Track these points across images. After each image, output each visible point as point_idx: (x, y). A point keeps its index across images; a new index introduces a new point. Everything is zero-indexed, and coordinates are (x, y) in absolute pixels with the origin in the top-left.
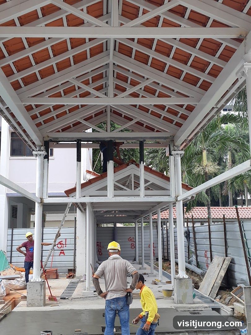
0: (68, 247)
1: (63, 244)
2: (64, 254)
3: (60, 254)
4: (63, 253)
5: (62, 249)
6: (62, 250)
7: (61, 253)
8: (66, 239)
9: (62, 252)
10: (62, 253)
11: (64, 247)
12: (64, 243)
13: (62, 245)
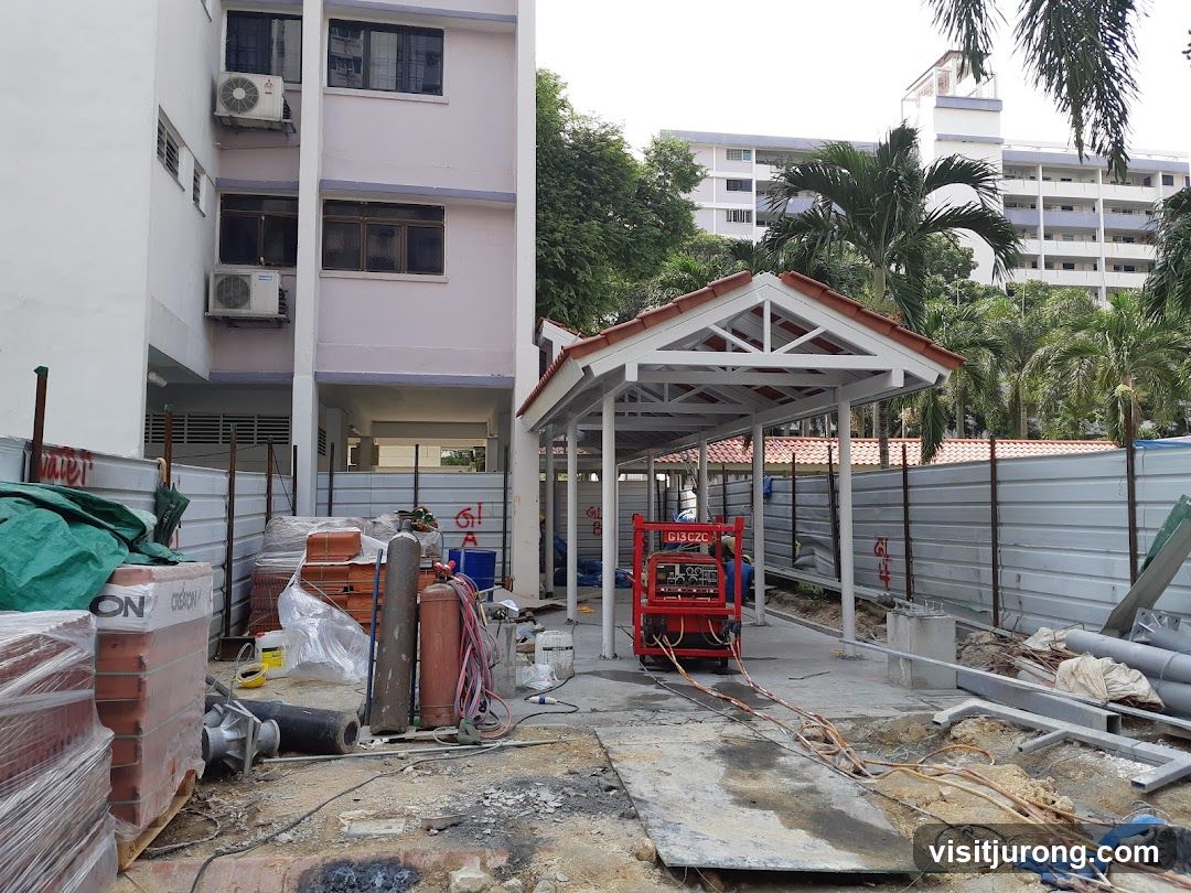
0: (487, 524)
1: (473, 518)
2: (475, 544)
3: (464, 544)
4: (473, 540)
5: (469, 529)
6: (470, 533)
7: (466, 539)
8: (480, 503)
9: (470, 537)
10: (470, 540)
11: (476, 524)
12: (474, 513)
13: (470, 520)
